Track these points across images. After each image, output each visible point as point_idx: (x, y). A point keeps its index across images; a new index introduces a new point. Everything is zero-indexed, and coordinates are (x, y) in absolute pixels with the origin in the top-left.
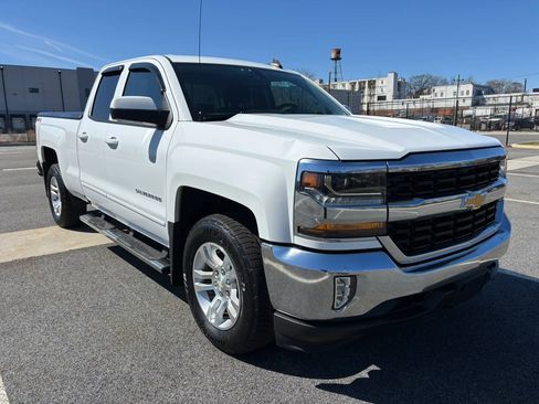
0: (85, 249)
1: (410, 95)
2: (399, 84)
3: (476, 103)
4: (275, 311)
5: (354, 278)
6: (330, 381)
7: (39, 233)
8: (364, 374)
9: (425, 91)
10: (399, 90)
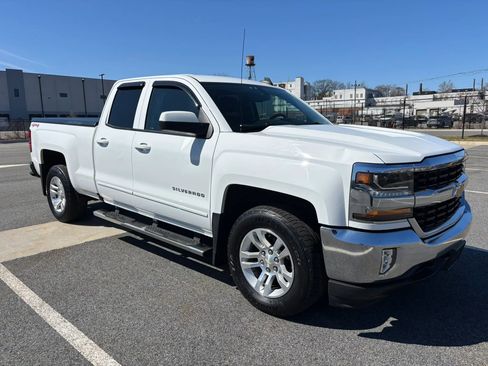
0: (100, 241)
1: (315, 97)
2: (305, 87)
3: (370, 104)
4: (329, 279)
5: (395, 249)
6: (366, 331)
7: (45, 228)
8: (387, 324)
9: (327, 94)
10: (305, 93)
